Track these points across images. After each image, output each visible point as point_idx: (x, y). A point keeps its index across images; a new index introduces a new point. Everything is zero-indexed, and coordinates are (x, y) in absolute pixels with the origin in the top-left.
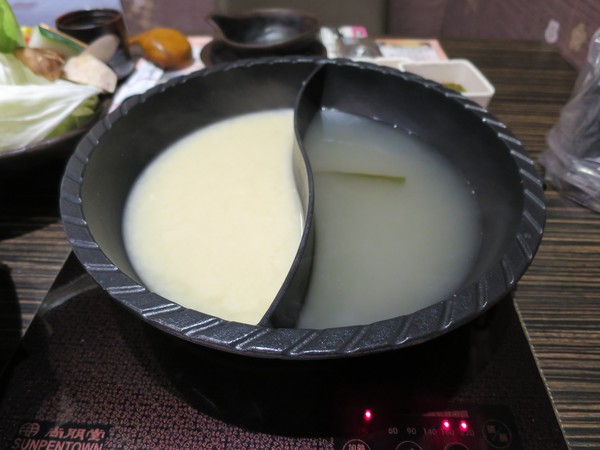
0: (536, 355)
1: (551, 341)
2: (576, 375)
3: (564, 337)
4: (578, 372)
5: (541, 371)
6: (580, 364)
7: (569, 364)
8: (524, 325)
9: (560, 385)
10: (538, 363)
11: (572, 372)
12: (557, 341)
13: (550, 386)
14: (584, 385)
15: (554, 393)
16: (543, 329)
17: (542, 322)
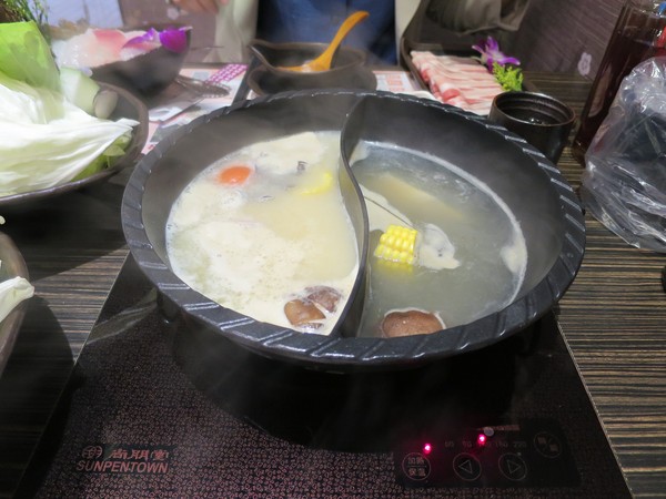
0: (581, 373)
1: (595, 360)
2: (620, 391)
3: (608, 356)
4: (622, 388)
5: (587, 388)
6: (623, 381)
7: (612, 380)
8: (568, 346)
9: (605, 400)
10: (584, 381)
11: (615, 387)
12: (600, 360)
13: (595, 401)
14: (627, 399)
15: (599, 407)
16: (587, 350)
17: (586, 343)
